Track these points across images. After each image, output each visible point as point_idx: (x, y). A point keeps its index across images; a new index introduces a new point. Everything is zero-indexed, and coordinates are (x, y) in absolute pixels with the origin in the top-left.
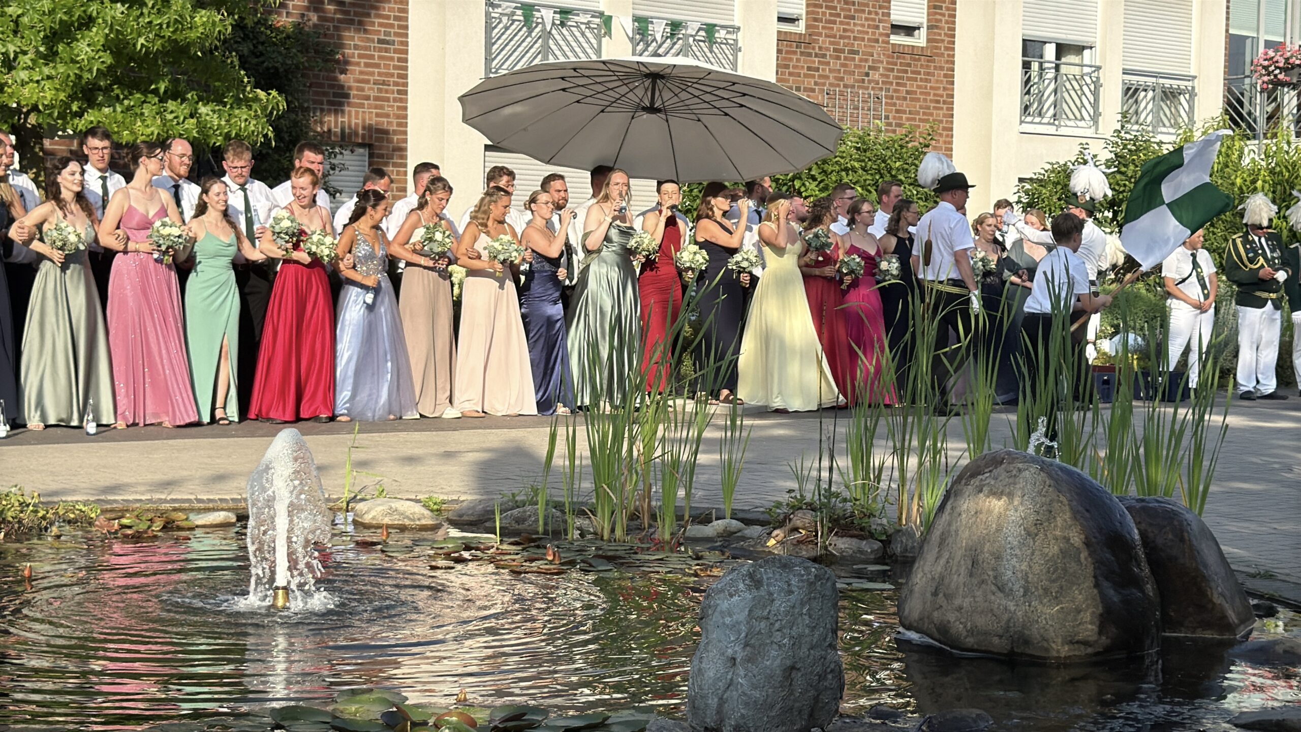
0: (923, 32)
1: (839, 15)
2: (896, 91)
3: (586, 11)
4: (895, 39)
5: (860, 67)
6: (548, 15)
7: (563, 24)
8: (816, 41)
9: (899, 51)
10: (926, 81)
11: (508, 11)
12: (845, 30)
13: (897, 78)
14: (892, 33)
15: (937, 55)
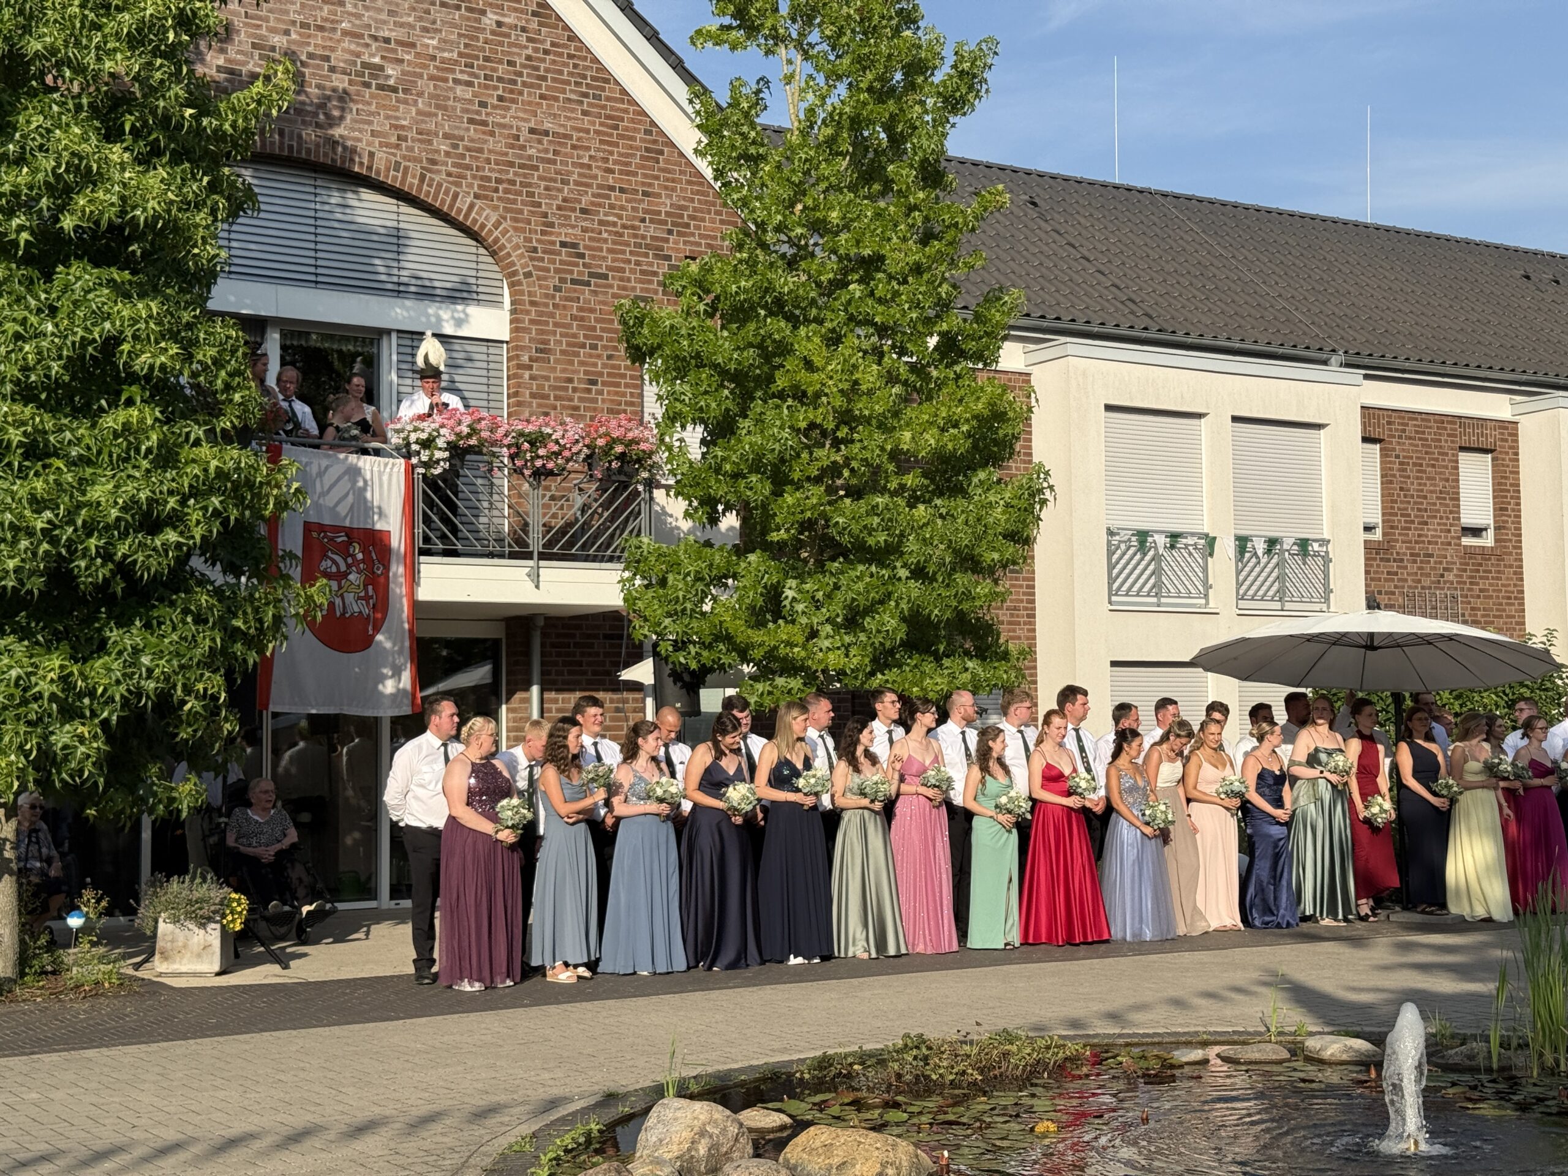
0: (1491, 533)
1: (1413, 522)
2: (1470, 590)
3: (1193, 534)
4: (1467, 541)
5: (1435, 569)
6: (1161, 540)
7: (1172, 547)
8: (1393, 547)
9: (1470, 552)
10: (1498, 579)
11: (1126, 538)
12: (1419, 536)
13: (1471, 577)
14: (1464, 535)
15: (1506, 553)
